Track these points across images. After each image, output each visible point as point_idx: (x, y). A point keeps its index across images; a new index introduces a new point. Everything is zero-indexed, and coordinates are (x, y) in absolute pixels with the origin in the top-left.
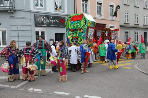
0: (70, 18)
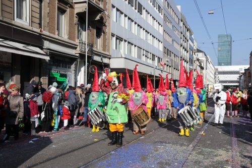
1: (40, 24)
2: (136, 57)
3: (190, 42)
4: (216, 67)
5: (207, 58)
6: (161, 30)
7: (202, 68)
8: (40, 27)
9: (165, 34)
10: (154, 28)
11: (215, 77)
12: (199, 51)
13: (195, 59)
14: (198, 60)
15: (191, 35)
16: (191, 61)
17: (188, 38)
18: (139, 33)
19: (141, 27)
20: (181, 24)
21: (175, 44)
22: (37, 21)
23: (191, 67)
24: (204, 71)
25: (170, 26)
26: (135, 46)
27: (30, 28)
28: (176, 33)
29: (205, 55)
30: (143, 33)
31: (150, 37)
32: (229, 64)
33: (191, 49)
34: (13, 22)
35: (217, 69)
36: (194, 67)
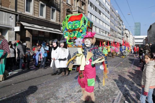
0: (68, 18)
1: (60, 21)
2: (98, 32)
3: (122, 26)
4: (134, 36)
5: (129, 32)
6: (109, 21)
7: (127, 37)
8: (60, 22)
9: (111, 23)
10: (106, 20)
11: (133, 41)
12: (126, 29)
13: (124, 33)
14: (126, 33)
15: (122, 23)
16: (123, 34)
17: (121, 24)
18: (99, 22)
19: (100, 20)
20: (118, 18)
21: (115, 27)
22: (59, 20)
23: (122, 36)
24: (128, 38)
25: (113, 19)
26: (98, 28)
27: (56, 22)
28: (116, 22)
29: (129, 31)
30: (101, 22)
31: (104, 24)
32: (140, 35)
33: (123, 29)
34: (50, 21)
35: (134, 37)
36: (124, 37)
